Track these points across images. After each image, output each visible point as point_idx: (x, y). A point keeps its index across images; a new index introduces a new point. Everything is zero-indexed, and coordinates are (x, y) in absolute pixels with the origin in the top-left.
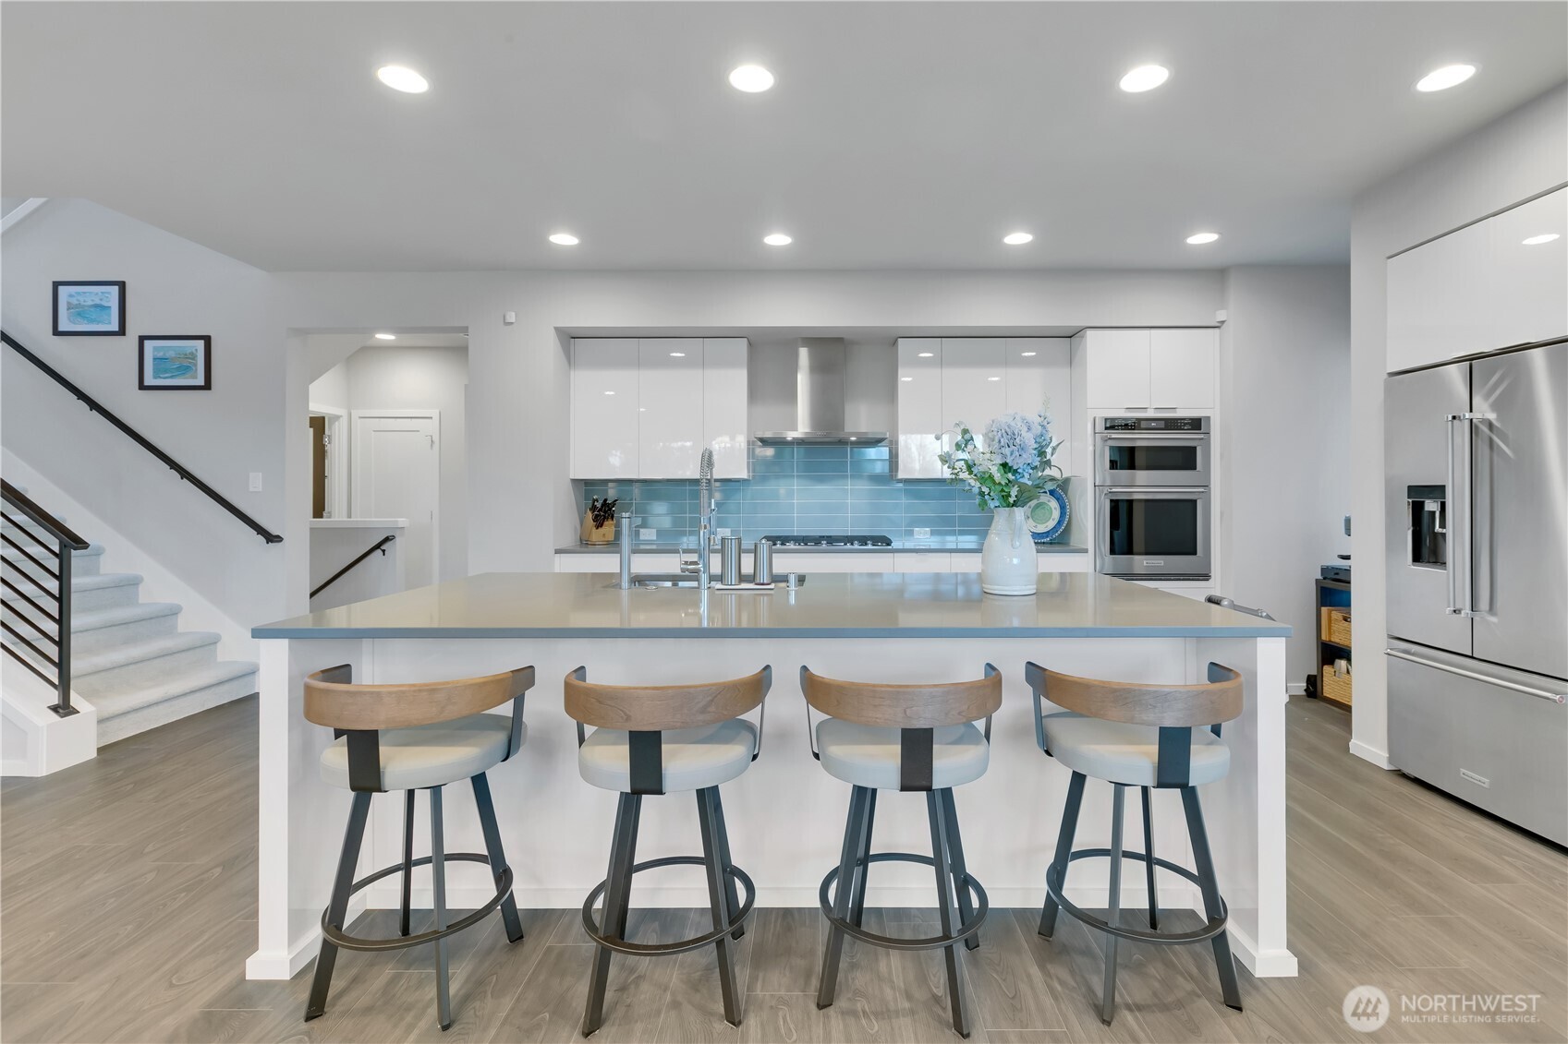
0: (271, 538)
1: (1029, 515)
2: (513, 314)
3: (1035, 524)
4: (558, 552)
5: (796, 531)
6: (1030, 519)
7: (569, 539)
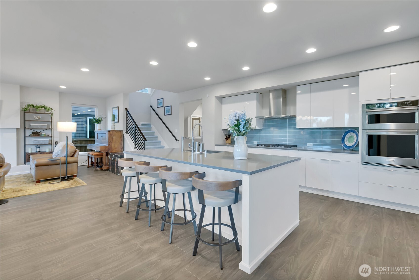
0: (177, 140)
1: (347, 140)
2: (208, 95)
3: (349, 143)
4: (216, 145)
5: (273, 143)
6: (348, 141)
7: (221, 142)
